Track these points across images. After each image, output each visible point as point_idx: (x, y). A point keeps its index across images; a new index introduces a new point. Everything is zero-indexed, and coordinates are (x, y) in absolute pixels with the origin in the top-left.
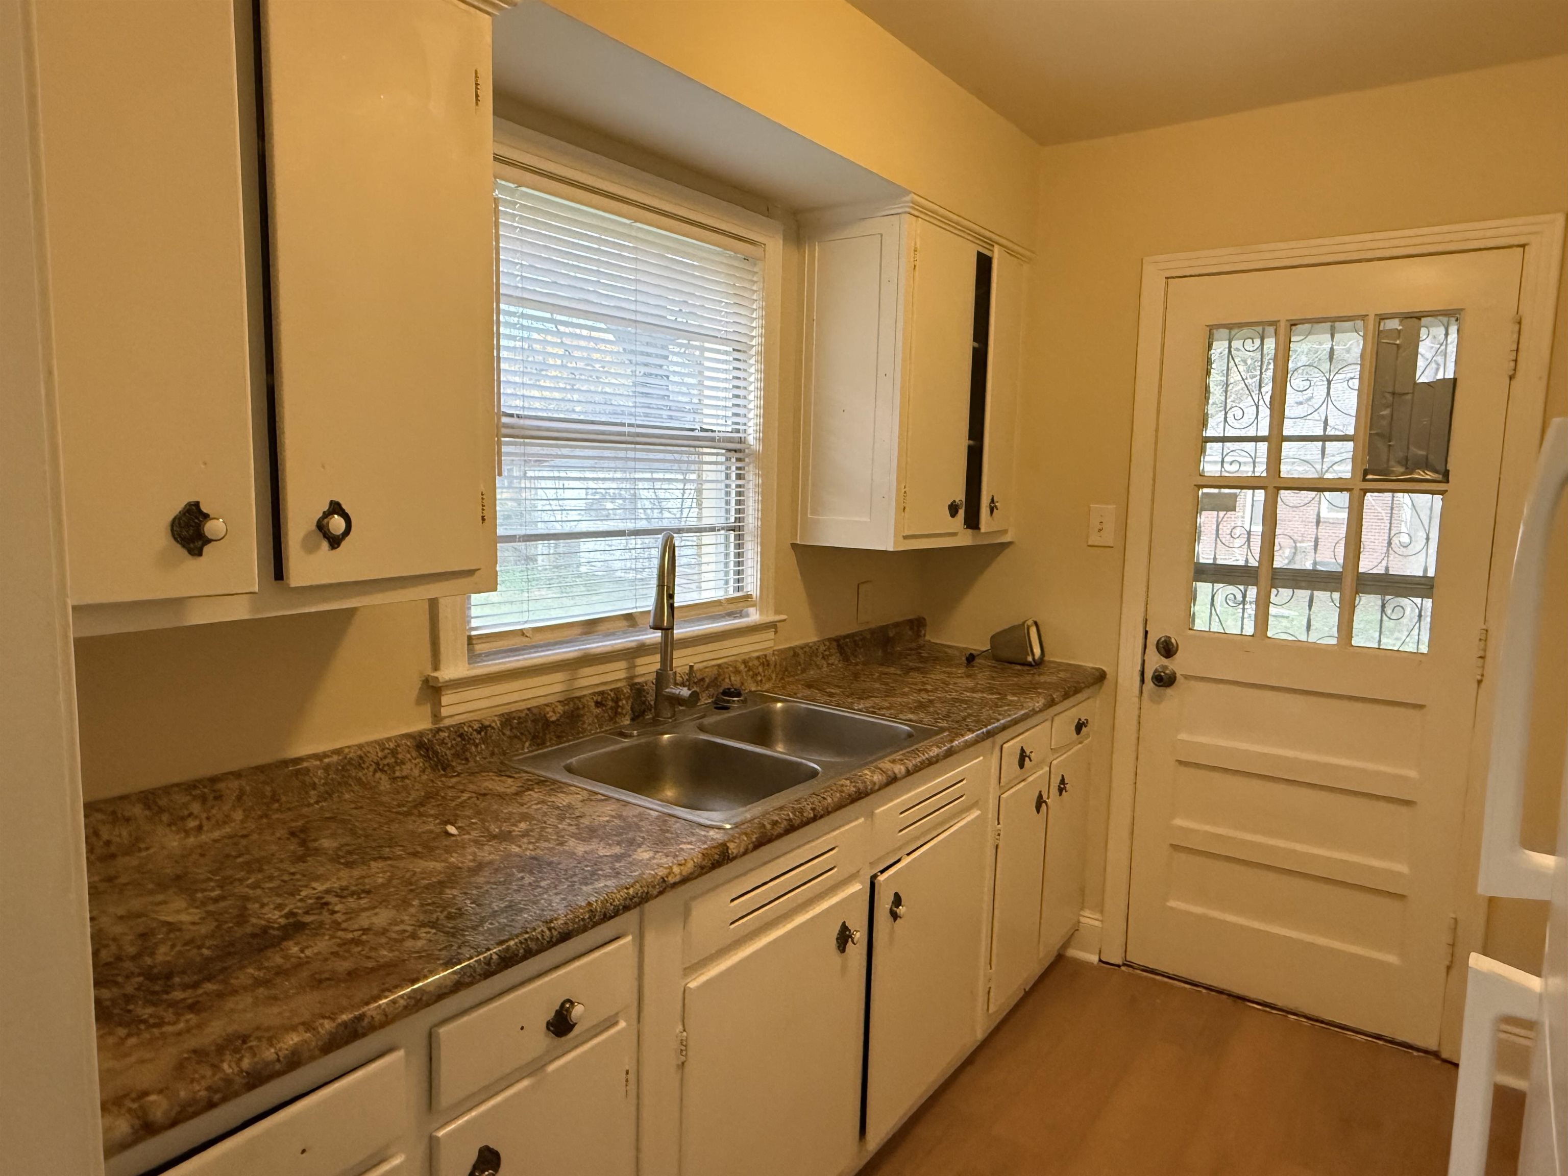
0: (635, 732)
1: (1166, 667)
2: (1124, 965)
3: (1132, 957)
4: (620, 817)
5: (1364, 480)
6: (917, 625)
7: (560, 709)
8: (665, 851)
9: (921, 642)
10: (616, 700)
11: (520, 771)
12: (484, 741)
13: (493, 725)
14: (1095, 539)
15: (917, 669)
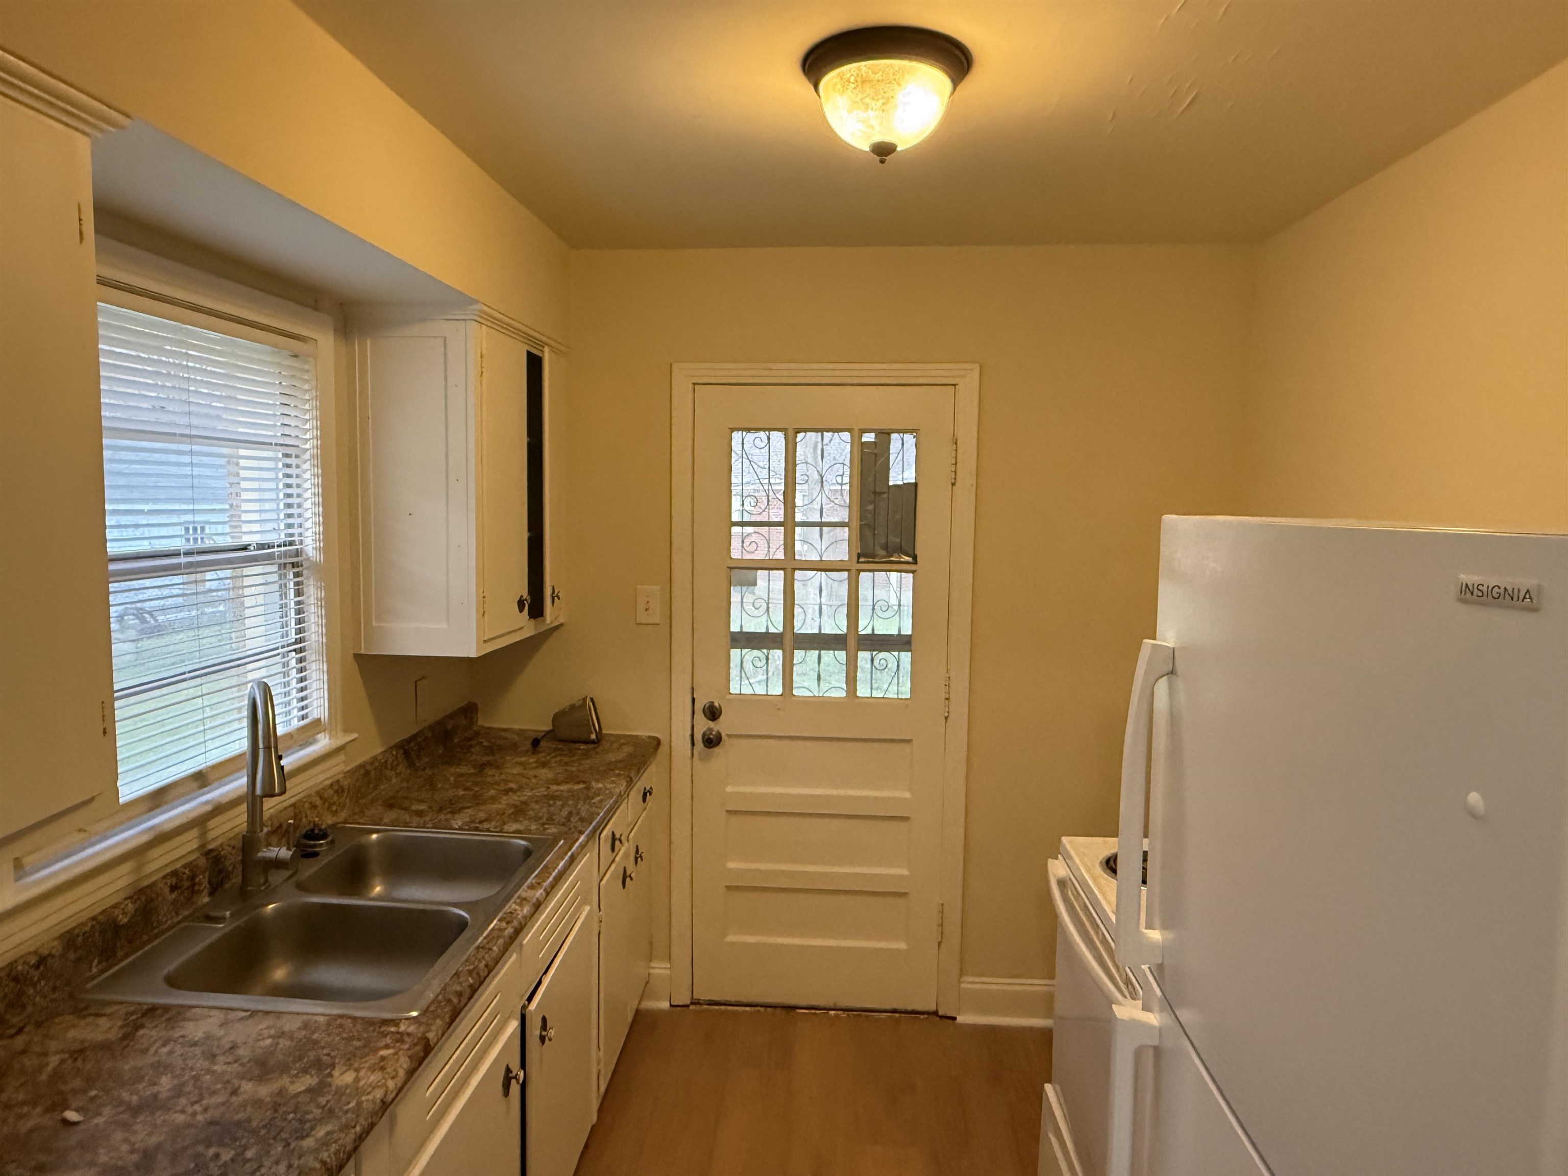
0: (228, 913)
1: (710, 730)
2: (692, 1003)
3: (701, 995)
4: (282, 1034)
5: (858, 562)
6: (469, 710)
7: (131, 907)
8: (367, 1065)
9: (475, 728)
10: (192, 878)
11: (110, 1003)
12: (42, 977)
13: (54, 951)
14: (642, 618)
15: (489, 764)
